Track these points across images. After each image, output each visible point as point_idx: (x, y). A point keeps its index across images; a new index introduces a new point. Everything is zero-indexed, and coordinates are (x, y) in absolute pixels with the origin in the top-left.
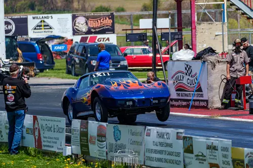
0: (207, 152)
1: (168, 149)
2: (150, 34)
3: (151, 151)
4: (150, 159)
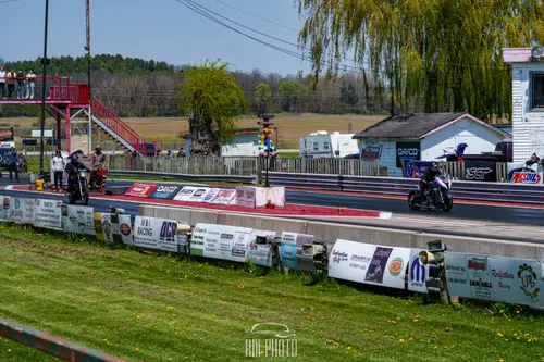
0: (77, 215)
1: (51, 213)
2: (39, 141)
3: (40, 215)
4: (40, 220)
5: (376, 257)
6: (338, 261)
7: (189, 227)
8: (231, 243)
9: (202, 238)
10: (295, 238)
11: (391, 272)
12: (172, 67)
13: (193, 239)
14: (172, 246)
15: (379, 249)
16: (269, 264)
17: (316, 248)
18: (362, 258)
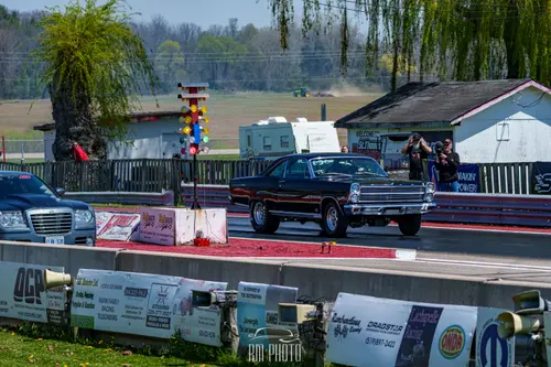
5: (413, 324)
6: (344, 333)
7: (68, 277)
8: (144, 305)
9: (90, 296)
10: (263, 294)
11: (442, 352)
12: (15, 13)
13: (75, 299)
14: (37, 312)
15: (416, 310)
16: (216, 342)
17: (304, 311)
18: (389, 327)
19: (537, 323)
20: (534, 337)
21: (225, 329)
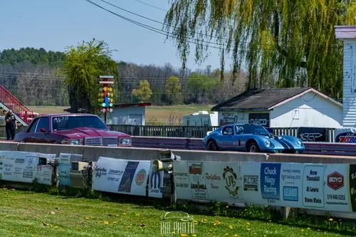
5: (127, 170)
6: (100, 176)
8: (23, 166)
9: (1, 164)
10: (69, 158)
11: (136, 182)
15: (129, 163)
16: (50, 183)
17: (82, 165)
18: (117, 172)
19: (171, 166)
20: (169, 172)
21: (54, 176)
